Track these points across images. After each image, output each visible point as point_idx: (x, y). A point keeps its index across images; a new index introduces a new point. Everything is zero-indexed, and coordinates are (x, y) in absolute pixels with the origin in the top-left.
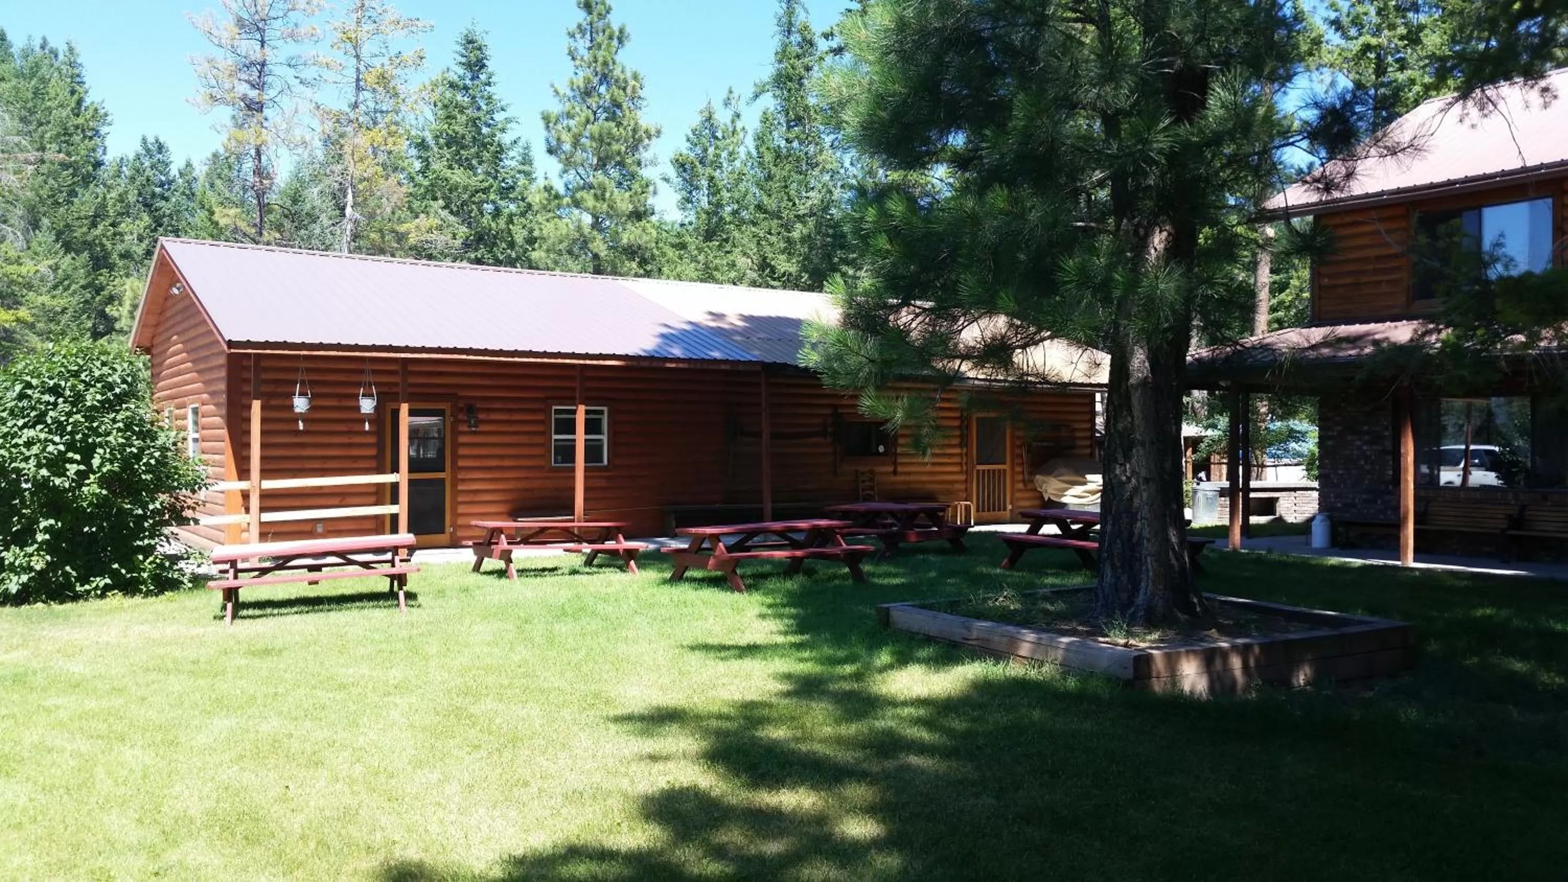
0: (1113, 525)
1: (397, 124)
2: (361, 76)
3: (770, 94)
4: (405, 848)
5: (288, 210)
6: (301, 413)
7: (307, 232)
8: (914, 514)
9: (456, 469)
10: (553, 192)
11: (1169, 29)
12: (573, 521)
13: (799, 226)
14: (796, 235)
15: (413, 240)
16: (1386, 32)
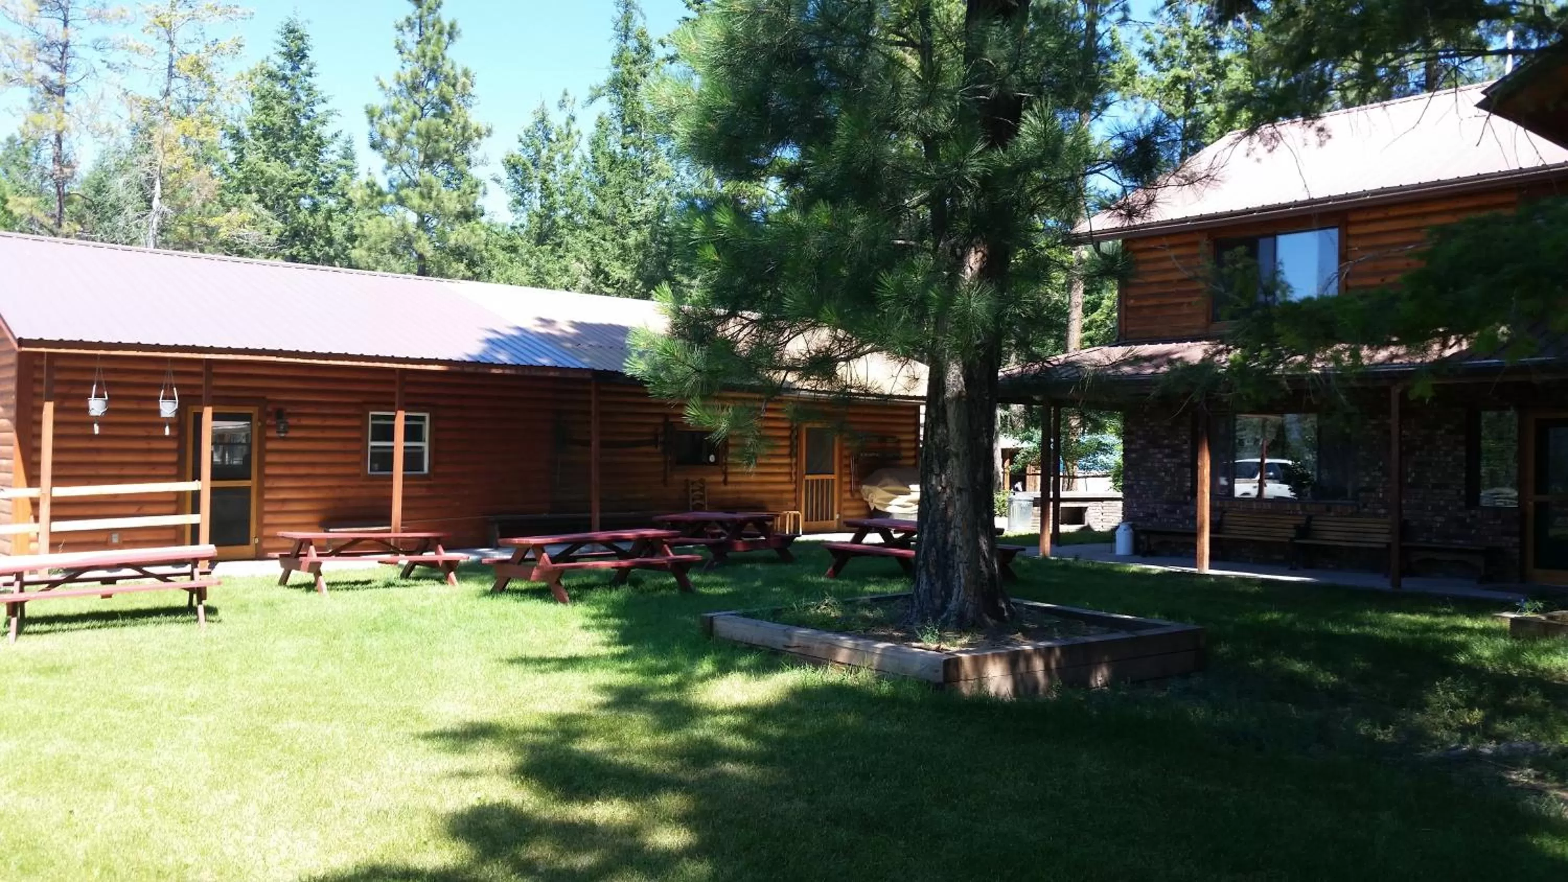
0: (929, 534)
1: (211, 113)
2: (174, 63)
3: (605, 98)
4: (198, 872)
5: (91, 200)
6: (97, 416)
7: (110, 224)
8: (743, 523)
9: (263, 477)
10: (376, 189)
11: (986, 56)
12: (389, 531)
13: (633, 232)
14: (630, 241)
15: (223, 234)
16: (1194, 65)
